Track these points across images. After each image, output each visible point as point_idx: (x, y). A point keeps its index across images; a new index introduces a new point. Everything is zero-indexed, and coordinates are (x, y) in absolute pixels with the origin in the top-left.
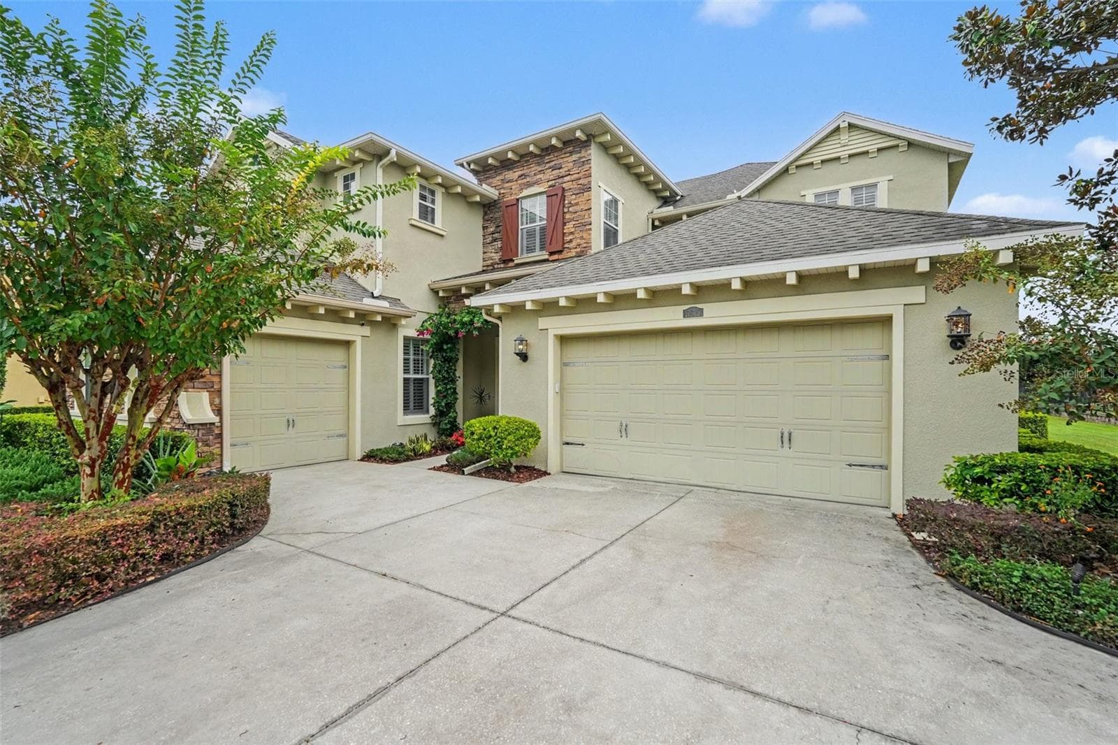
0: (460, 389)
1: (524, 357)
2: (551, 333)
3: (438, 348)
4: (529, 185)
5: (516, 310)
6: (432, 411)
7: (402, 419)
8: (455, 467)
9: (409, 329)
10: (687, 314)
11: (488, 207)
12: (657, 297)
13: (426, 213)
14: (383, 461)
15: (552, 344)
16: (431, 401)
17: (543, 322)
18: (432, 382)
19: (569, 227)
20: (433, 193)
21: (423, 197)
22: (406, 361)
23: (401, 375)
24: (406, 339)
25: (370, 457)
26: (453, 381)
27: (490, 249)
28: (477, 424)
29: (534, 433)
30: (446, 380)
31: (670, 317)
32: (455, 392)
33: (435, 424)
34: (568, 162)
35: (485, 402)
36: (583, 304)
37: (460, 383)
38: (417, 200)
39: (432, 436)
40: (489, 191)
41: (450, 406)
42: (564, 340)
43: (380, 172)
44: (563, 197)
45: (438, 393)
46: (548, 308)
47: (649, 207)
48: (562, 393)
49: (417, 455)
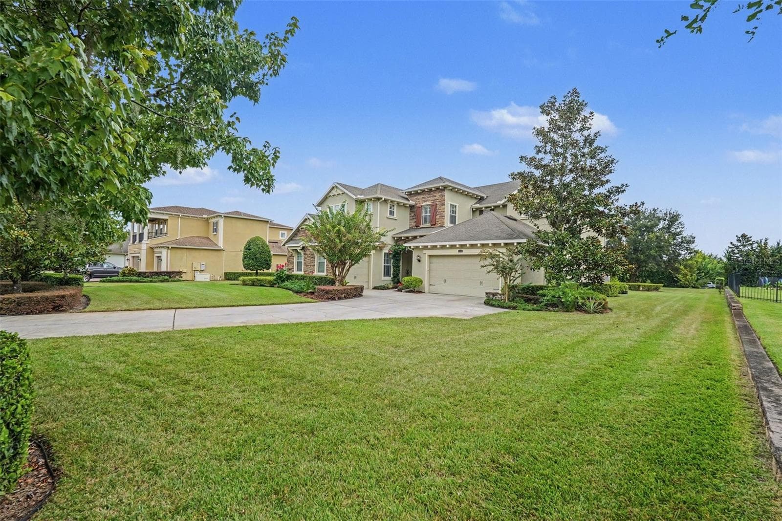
0: (401, 270)
1: (419, 261)
2: (427, 254)
3: (394, 256)
4: (426, 201)
5: (417, 247)
6: (392, 276)
7: (383, 278)
8: (400, 290)
9: (386, 250)
10: (459, 251)
11: (412, 207)
12: (453, 247)
13: (392, 213)
14: (379, 289)
15: (427, 258)
16: (392, 273)
17: (425, 251)
18: (392, 267)
19: (438, 217)
20: (394, 206)
21: (391, 208)
22: (385, 260)
23: (383, 265)
24: (385, 253)
25: (375, 288)
26: (399, 267)
27: (411, 221)
28: (406, 279)
29: (421, 281)
30: (397, 267)
31: (455, 252)
32: (399, 270)
33: (393, 280)
34: (438, 195)
35: (408, 273)
36: (434, 247)
37: (401, 267)
38: (389, 209)
39: (392, 284)
40: (412, 202)
41: (398, 275)
42: (430, 256)
43: (379, 204)
44: (436, 207)
45: (394, 271)
46: (426, 248)
47: (471, 204)
48: (429, 271)
49: (388, 288)
